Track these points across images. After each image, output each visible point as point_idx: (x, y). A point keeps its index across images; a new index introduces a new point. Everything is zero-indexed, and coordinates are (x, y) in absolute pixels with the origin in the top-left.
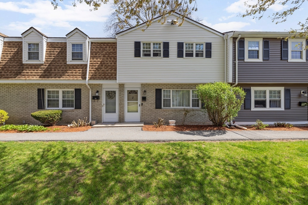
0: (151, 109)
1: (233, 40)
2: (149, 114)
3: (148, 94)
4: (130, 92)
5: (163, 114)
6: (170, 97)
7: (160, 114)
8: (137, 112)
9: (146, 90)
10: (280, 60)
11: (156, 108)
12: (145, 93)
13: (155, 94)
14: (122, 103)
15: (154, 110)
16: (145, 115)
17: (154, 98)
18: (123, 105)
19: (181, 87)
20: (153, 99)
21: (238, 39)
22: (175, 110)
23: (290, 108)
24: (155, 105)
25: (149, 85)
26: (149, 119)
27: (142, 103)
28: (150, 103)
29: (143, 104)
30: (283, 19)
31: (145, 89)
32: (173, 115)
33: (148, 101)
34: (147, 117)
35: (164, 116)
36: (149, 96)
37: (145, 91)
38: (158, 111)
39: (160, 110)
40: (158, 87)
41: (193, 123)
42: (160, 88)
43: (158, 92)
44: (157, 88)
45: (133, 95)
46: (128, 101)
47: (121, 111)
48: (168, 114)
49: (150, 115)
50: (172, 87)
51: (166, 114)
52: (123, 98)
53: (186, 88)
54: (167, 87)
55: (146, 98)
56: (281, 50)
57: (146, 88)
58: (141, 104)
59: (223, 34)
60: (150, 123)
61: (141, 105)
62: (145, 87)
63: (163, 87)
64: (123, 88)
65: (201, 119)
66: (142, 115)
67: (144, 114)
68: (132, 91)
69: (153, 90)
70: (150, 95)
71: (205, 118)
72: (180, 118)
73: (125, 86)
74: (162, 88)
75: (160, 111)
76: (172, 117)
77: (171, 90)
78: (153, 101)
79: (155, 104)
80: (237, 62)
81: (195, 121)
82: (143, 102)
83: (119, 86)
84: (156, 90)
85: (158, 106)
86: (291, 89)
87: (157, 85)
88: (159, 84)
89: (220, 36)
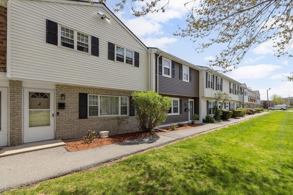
0: (72, 119)
1: (156, 56)
2: (69, 126)
3: (68, 99)
4: (33, 95)
5: (89, 124)
6: (97, 104)
7: (85, 125)
8: (49, 125)
9: (65, 94)
10: (179, 79)
11: (80, 118)
12: (63, 98)
13: (78, 100)
14: (17, 113)
15: (76, 120)
16: (64, 128)
17: (76, 104)
18: (20, 116)
19: (110, 93)
20: (75, 106)
21: (159, 56)
22: (104, 119)
23: (182, 113)
24: (78, 114)
25: (70, 88)
26: (69, 133)
27: (57, 111)
28: (71, 112)
29: (60, 113)
30: (202, 50)
31: (62, 92)
32: (102, 125)
33: (68, 109)
34: (66, 131)
35: (91, 127)
36: (68, 103)
37: (63, 95)
38: (83, 122)
39: (86, 120)
40: (83, 90)
41: (122, 131)
42: (85, 92)
43: (83, 97)
44: (81, 92)
45: (39, 100)
46: (29, 109)
47: (14, 127)
48: (95, 124)
49: (71, 128)
50: (101, 92)
51: (92, 124)
52: (20, 104)
53: (115, 95)
54: (94, 91)
55: (65, 104)
56: (180, 72)
57: (65, 91)
58: (55, 113)
59: (148, 48)
60: (71, 139)
61: (55, 116)
62: (62, 89)
63: (90, 91)
64: (20, 87)
65: (129, 127)
66: (57, 128)
67: (62, 127)
68: (37, 94)
69: (76, 95)
70: (70, 101)
71: (132, 125)
72: (110, 128)
73: (24, 85)
74: (88, 92)
75: (86, 122)
76: (100, 127)
77: (99, 96)
78: (75, 109)
79: (78, 112)
80: (158, 75)
81: (124, 129)
82: (60, 111)
83: (10, 84)
84: (80, 94)
85: (83, 115)
86: (182, 100)
87: (81, 89)
88: (84, 88)
89: (145, 49)
